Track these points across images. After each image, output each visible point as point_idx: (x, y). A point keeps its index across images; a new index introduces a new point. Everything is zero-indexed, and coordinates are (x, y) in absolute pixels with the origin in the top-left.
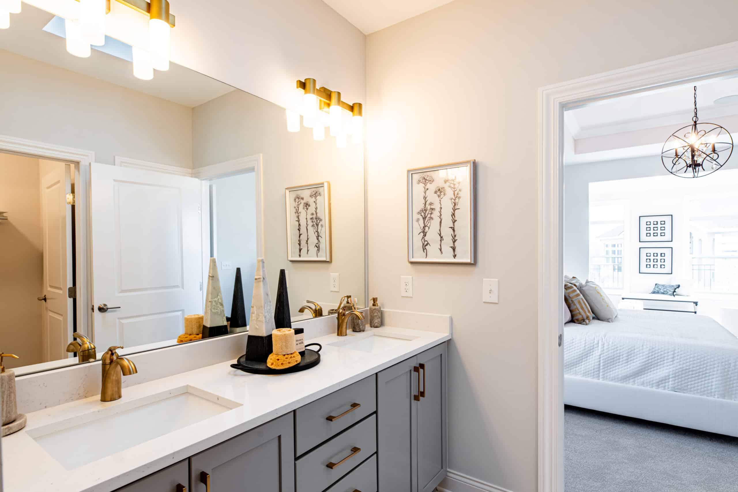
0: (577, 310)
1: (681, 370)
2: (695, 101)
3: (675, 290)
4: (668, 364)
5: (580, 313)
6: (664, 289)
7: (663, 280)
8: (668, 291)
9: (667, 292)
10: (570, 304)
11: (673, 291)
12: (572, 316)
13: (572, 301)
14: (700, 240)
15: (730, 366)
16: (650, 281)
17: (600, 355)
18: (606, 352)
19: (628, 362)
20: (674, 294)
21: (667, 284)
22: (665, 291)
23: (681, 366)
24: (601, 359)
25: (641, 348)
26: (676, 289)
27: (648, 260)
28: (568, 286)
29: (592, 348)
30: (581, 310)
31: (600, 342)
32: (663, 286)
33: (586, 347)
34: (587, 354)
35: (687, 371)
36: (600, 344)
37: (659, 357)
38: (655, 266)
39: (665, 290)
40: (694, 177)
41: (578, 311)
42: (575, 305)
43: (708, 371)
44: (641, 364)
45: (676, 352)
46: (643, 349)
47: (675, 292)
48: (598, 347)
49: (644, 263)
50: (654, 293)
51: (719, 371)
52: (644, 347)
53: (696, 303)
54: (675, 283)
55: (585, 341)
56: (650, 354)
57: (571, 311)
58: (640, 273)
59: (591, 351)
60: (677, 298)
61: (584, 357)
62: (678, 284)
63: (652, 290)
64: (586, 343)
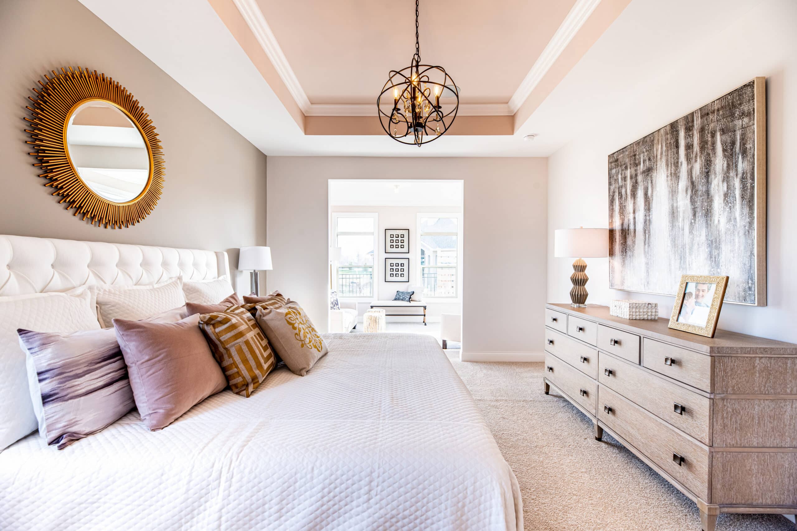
0: (234, 366)
1: (382, 520)
2: (417, 32)
3: (410, 297)
4: (360, 509)
5: (239, 373)
6: (403, 296)
7: (402, 288)
9: (406, 298)
10: (223, 355)
11: (409, 297)
12: (228, 378)
13: (226, 349)
14: (429, 256)
15: (467, 493)
16: (393, 289)
17: (221, 510)
18: (235, 500)
19: (281, 517)
20: (410, 300)
21: (405, 291)
22: (403, 298)
23: (382, 512)
24: (223, 519)
25: (309, 476)
26: (411, 295)
27: (392, 270)
28: (219, 319)
29: (204, 491)
30: (241, 366)
31: (225, 471)
32: (402, 293)
33: (191, 492)
34: (193, 510)
35: (394, 520)
36: (223, 479)
37: (342, 494)
38: (397, 275)
40: (415, 144)
41: (236, 370)
42: (230, 356)
43: (430, 514)
44: (314, 507)
45: (375, 475)
46: (312, 478)
47: (410, 298)
48: (219, 485)
49: (388, 273)
50: (395, 299)
51: (449, 511)
52: (316, 472)
53: (425, 308)
54: (410, 291)
55: (190, 474)
56: (326, 490)
57: (224, 370)
58: (385, 281)
59: (203, 500)
60: (412, 303)
61: (183, 521)
62: (412, 291)
63: (394, 298)
64: (189, 482)
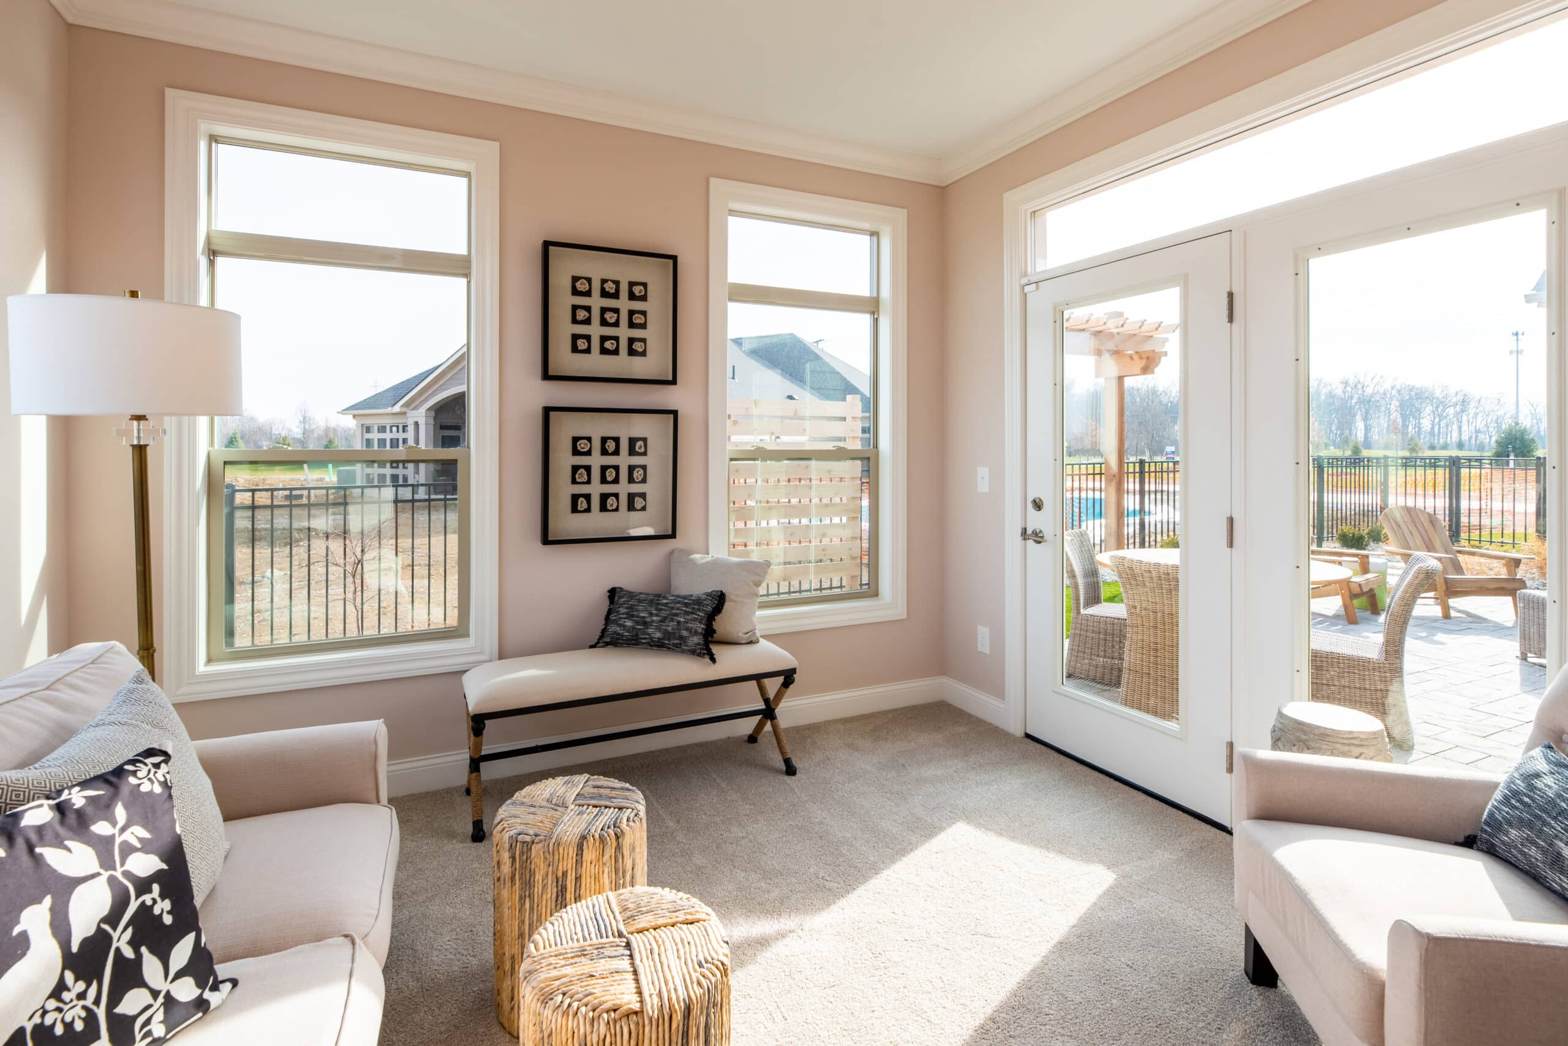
6: (663, 620)
8: (685, 633)
9: (681, 638)
11: (701, 628)
20: (706, 643)
22: (668, 635)
26: (711, 618)
39: (670, 627)
47: (710, 631)
58: (544, 542)
62: (716, 586)
